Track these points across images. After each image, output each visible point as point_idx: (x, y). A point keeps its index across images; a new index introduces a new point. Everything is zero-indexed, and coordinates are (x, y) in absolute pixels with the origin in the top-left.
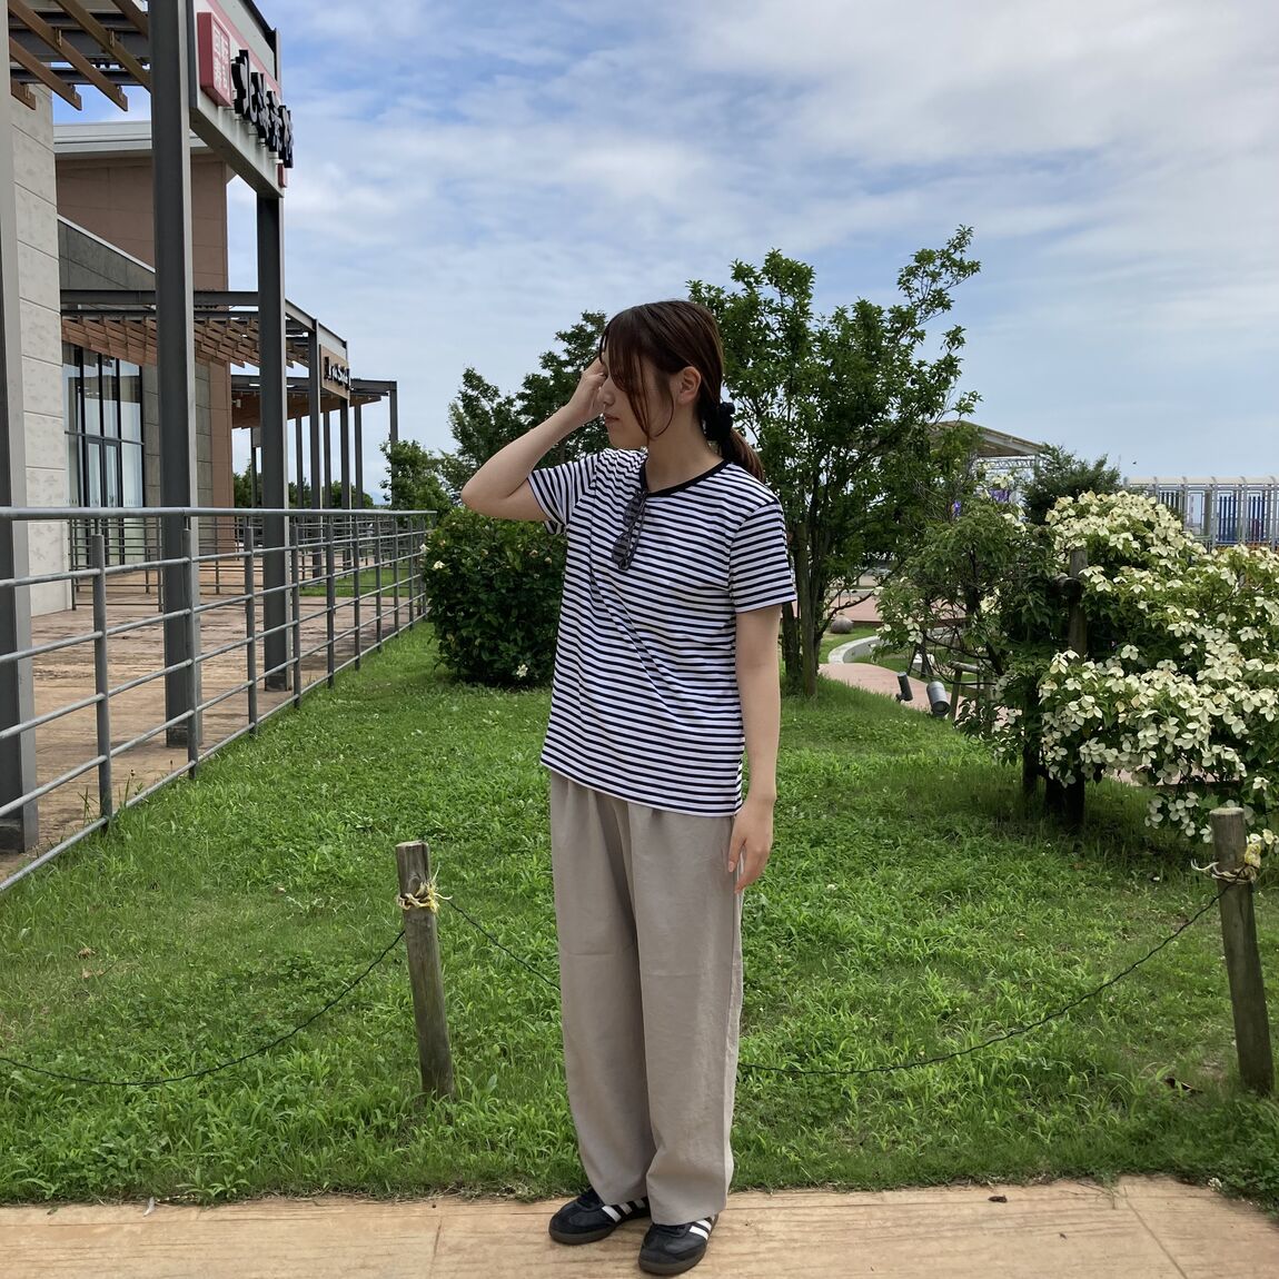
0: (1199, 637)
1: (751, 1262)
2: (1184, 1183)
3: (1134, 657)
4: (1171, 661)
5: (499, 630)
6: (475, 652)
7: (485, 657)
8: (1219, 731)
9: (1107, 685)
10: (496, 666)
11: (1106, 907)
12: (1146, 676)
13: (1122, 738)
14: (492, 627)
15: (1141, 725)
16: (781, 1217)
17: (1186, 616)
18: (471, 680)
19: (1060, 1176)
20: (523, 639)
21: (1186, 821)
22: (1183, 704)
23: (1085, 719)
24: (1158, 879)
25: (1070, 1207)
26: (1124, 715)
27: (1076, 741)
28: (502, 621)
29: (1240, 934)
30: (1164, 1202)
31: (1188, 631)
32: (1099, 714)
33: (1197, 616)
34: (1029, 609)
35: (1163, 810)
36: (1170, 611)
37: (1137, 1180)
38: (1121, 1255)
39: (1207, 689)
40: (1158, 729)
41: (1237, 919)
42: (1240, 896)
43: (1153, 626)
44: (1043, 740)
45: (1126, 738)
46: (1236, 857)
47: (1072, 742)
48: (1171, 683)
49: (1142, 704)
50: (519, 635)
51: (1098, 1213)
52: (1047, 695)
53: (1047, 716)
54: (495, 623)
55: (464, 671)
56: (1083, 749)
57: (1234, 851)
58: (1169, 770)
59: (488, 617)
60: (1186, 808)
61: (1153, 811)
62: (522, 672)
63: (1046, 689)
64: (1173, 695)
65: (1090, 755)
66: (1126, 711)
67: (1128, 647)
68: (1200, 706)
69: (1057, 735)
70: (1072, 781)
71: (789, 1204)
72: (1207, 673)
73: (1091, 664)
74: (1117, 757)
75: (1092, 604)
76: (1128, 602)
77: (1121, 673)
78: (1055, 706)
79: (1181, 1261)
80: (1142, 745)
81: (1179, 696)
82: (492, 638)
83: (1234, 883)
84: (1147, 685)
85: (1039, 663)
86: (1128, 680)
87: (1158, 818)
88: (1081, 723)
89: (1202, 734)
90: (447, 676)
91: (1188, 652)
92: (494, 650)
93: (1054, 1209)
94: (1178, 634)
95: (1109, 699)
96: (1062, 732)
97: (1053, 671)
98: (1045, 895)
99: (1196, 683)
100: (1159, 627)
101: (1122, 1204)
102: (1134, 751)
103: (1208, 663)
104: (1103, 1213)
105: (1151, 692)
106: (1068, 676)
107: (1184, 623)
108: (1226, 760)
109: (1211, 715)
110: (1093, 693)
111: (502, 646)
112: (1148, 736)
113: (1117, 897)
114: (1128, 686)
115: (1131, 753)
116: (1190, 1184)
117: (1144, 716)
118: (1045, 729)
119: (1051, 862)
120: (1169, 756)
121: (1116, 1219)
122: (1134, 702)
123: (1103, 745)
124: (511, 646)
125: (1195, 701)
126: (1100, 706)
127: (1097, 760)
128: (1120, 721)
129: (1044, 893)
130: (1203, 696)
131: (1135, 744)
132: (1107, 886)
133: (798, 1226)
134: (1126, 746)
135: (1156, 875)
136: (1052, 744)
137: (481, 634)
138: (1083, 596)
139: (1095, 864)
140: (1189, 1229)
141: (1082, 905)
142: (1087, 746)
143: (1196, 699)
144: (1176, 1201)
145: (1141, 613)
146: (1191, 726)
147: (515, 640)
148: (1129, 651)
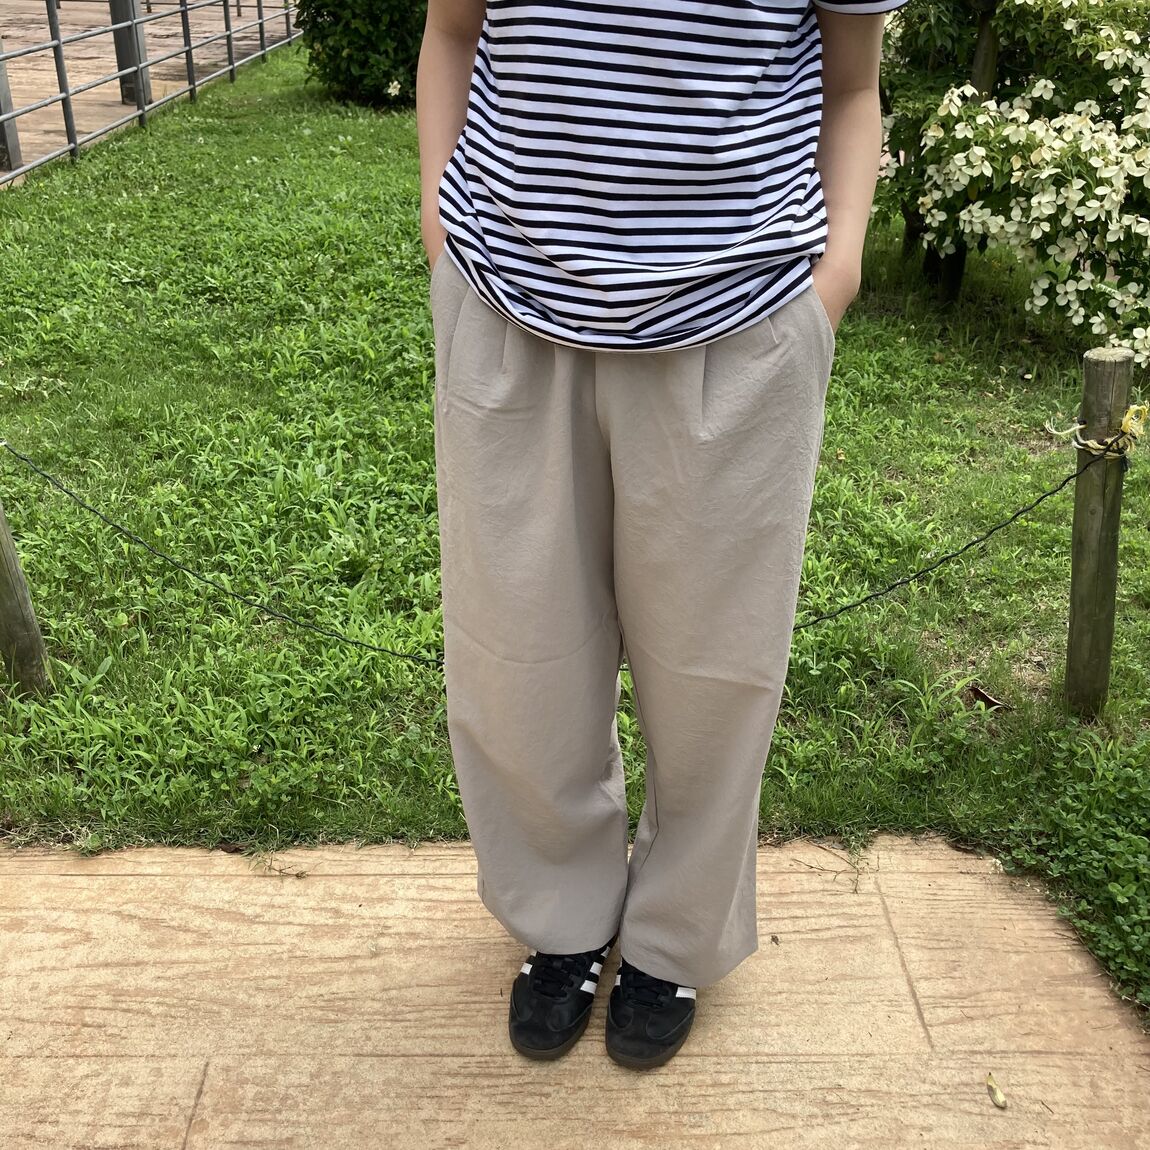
0: (1136, 71)
1: (341, 973)
2: (958, 849)
3: (1047, 96)
4: (1093, 103)
5: (368, 39)
6: (343, 66)
7: (355, 71)
8: (1135, 196)
9: (1005, 133)
10: (365, 82)
11: (957, 417)
12: (1057, 122)
13: (1013, 203)
14: (361, 36)
15: (1038, 187)
16: (413, 893)
17: (1123, 41)
18: (343, 98)
19: (798, 834)
20: (395, 50)
21: (1075, 306)
22: (1095, 162)
23: (971, 177)
24: (1029, 376)
25: (797, 889)
26: (1019, 173)
27: (959, 204)
28: (371, 28)
29: (1096, 524)
30: (923, 882)
31: (1122, 61)
32: (988, 172)
33: (1137, 41)
34: (929, 27)
35: (1050, 292)
36: (1103, 34)
37: (898, 841)
38: (844, 977)
39: (1131, 141)
40: (1058, 193)
41: (1095, 503)
42: (1106, 475)
43: (1079, 54)
44: (921, 200)
45: (1018, 203)
46: (1110, 422)
47: (953, 206)
48: (1086, 132)
49: (1043, 159)
50: (390, 45)
51: (832, 900)
52: (931, 143)
53: (931, 170)
54: (364, 31)
55: (336, 87)
56: (964, 215)
57: (1109, 413)
58: (1063, 246)
59: (355, 24)
60: (1077, 291)
61: (1037, 292)
62: (394, 89)
63: (932, 135)
64: (1084, 148)
65: (971, 222)
66: (1024, 168)
67: (1043, 82)
68: (1117, 164)
69: (937, 195)
70: (951, 250)
71: (429, 867)
72: (1136, 118)
73: (992, 105)
74: (1002, 227)
75: (1008, 22)
76: (1053, 22)
77: (1025, 117)
78: (941, 157)
79: (923, 988)
80: (1034, 214)
81: (1091, 151)
82: (362, 49)
83: (1101, 457)
84: (1055, 134)
85: (931, 99)
86: (1032, 127)
87: (1042, 301)
88: (965, 181)
89: (1113, 201)
90: (320, 92)
91: (1117, 90)
92: (363, 64)
93: (775, 890)
94: (1108, 66)
95: (1004, 151)
96: (944, 192)
97: (942, 112)
98: (887, 400)
99: (1120, 132)
100: (1087, 56)
101: (867, 884)
102: (1024, 220)
103: (1139, 105)
104: (839, 899)
105: (1057, 144)
106: (959, 120)
107: (1118, 51)
108: (1137, 234)
109: (1129, 177)
110: (985, 144)
111: (374, 58)
112: (1044, 203)
113: (975, 402)
114: (1031, 135)
115: (1020, 222)
116: (966, 851)
117: (1044, 176)
118: (927, 186)
119: (906, 353)
120: (1066, 228)
121: (855, 910)
122: (1034, 157)
123: (988, 211)
124: (382, 58)
125: (1111, 157)
126: (991, 160)
127: (978, 229)
128: (1013, 181)
129: (887, 396)
130: (1124, 151)
131: (1026, 211)
132: (966, 387)
133: (428, 909)
134: (1016, 214)
135: (1028, 371)
136: (929, 207)
137: (350, 43)
138: (998, 11)
139: (959, 357)
140: (946, 930)
141: (929, 414)
142: (969, 211)
143: (1115, 152)
144: (942, 881)
145: (1068, 35)
146: (1099, 191)
147: (386, 52)
148: (1043, 88)
